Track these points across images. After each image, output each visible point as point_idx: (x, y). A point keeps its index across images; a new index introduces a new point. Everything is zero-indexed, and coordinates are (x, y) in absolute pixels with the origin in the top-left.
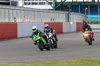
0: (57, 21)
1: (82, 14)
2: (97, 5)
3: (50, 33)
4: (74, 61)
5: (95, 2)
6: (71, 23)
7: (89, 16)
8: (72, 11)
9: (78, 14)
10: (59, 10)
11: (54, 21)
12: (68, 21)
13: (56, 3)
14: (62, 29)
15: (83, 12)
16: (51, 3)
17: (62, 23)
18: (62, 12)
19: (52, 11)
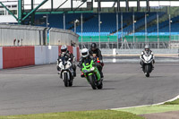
0: (25, 43)
1: (69, 31)
2: (97, 14)
3: (69, 63)
4: (56, 115)
5: (92, 8)
6: (50, 47)
7: (81, 34)
8: (50, 26)
9: (61, 30)
10: (28, 24)
11: (20, 44)
12: (44, 44)
13: (23, 11)
14: (34, 58)
15: (70, 27)
16: (13, 13)
17: (33, 48)
18: (33, 28)
19: (16, 27)
